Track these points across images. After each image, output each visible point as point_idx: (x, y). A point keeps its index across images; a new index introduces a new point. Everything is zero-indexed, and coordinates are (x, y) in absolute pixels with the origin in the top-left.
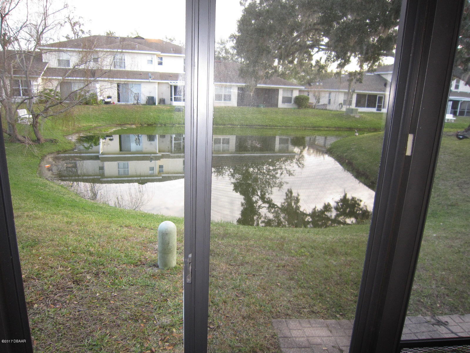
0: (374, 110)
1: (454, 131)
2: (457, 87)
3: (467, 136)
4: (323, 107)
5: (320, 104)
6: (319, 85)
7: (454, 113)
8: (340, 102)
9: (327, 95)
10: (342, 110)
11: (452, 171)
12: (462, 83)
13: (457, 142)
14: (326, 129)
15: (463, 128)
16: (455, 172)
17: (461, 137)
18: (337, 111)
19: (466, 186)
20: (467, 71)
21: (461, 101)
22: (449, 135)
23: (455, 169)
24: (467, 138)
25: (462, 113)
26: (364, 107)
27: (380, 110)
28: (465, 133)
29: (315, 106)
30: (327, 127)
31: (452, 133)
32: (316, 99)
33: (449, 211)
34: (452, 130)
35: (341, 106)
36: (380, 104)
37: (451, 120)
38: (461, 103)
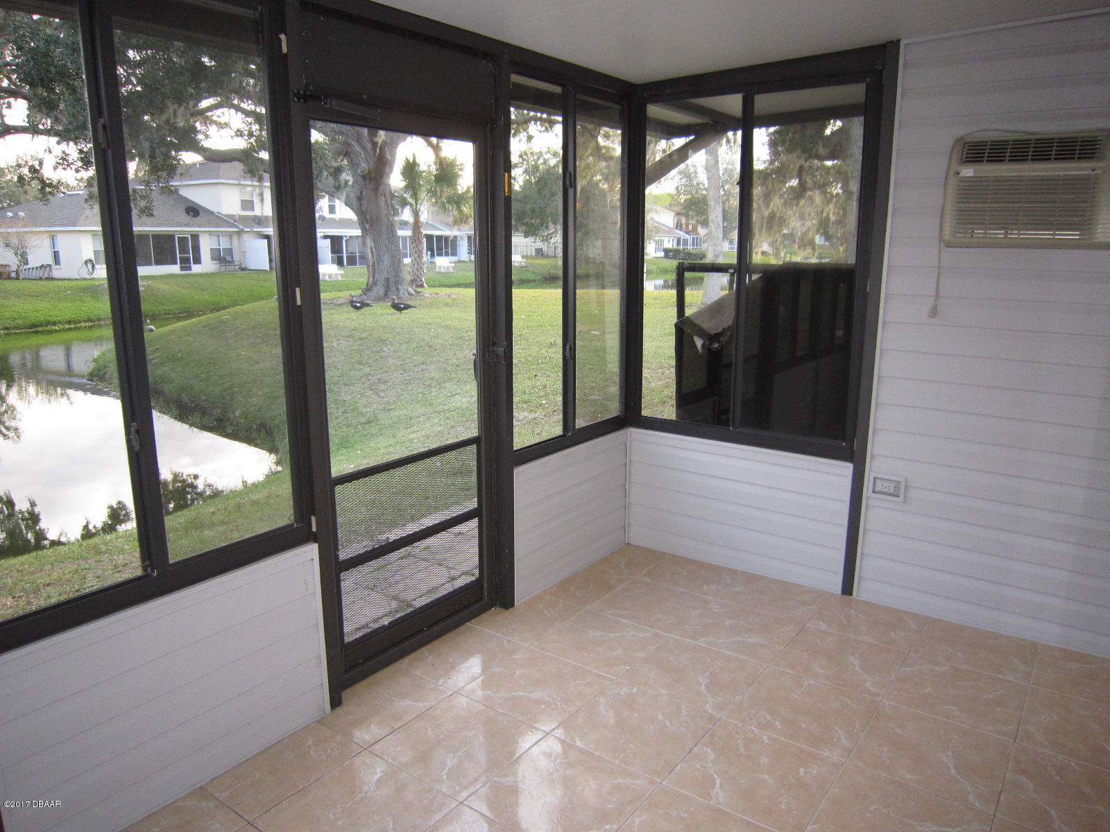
0: (175, 269)
1: (344, 295)
2: (332, 209)
3: (369, 302)
4: (40, 273)
5: (30, 266)
6: (16, 216)
7: (340, 262)
8: (85, 259)
9: (47, 242)
10: (94, 276)
11: (357, 367)
12: (339, 204)
13: (354, 315)
14: (67, 326)
15: (360, 288)
16: (361, 367)
17: (359, 305)
18: (84, 279)
19: (383, 387)
20: (340, 189)
21: (346, 236)
22: (340, 305)
23: (360, 363)
24: (368, 305)
25: (352, 261)
26: (149, 264)
27: (190, 269)
28: (364, 297)
29: (17, 272)
30: (69, 323)
31: (342, 301)
32: (16, 254)
33: (366, 433)
34: (342, 294)
35: (90, 266)
36: (185, 253)
37: (336, 275)
38: (346, 241)
